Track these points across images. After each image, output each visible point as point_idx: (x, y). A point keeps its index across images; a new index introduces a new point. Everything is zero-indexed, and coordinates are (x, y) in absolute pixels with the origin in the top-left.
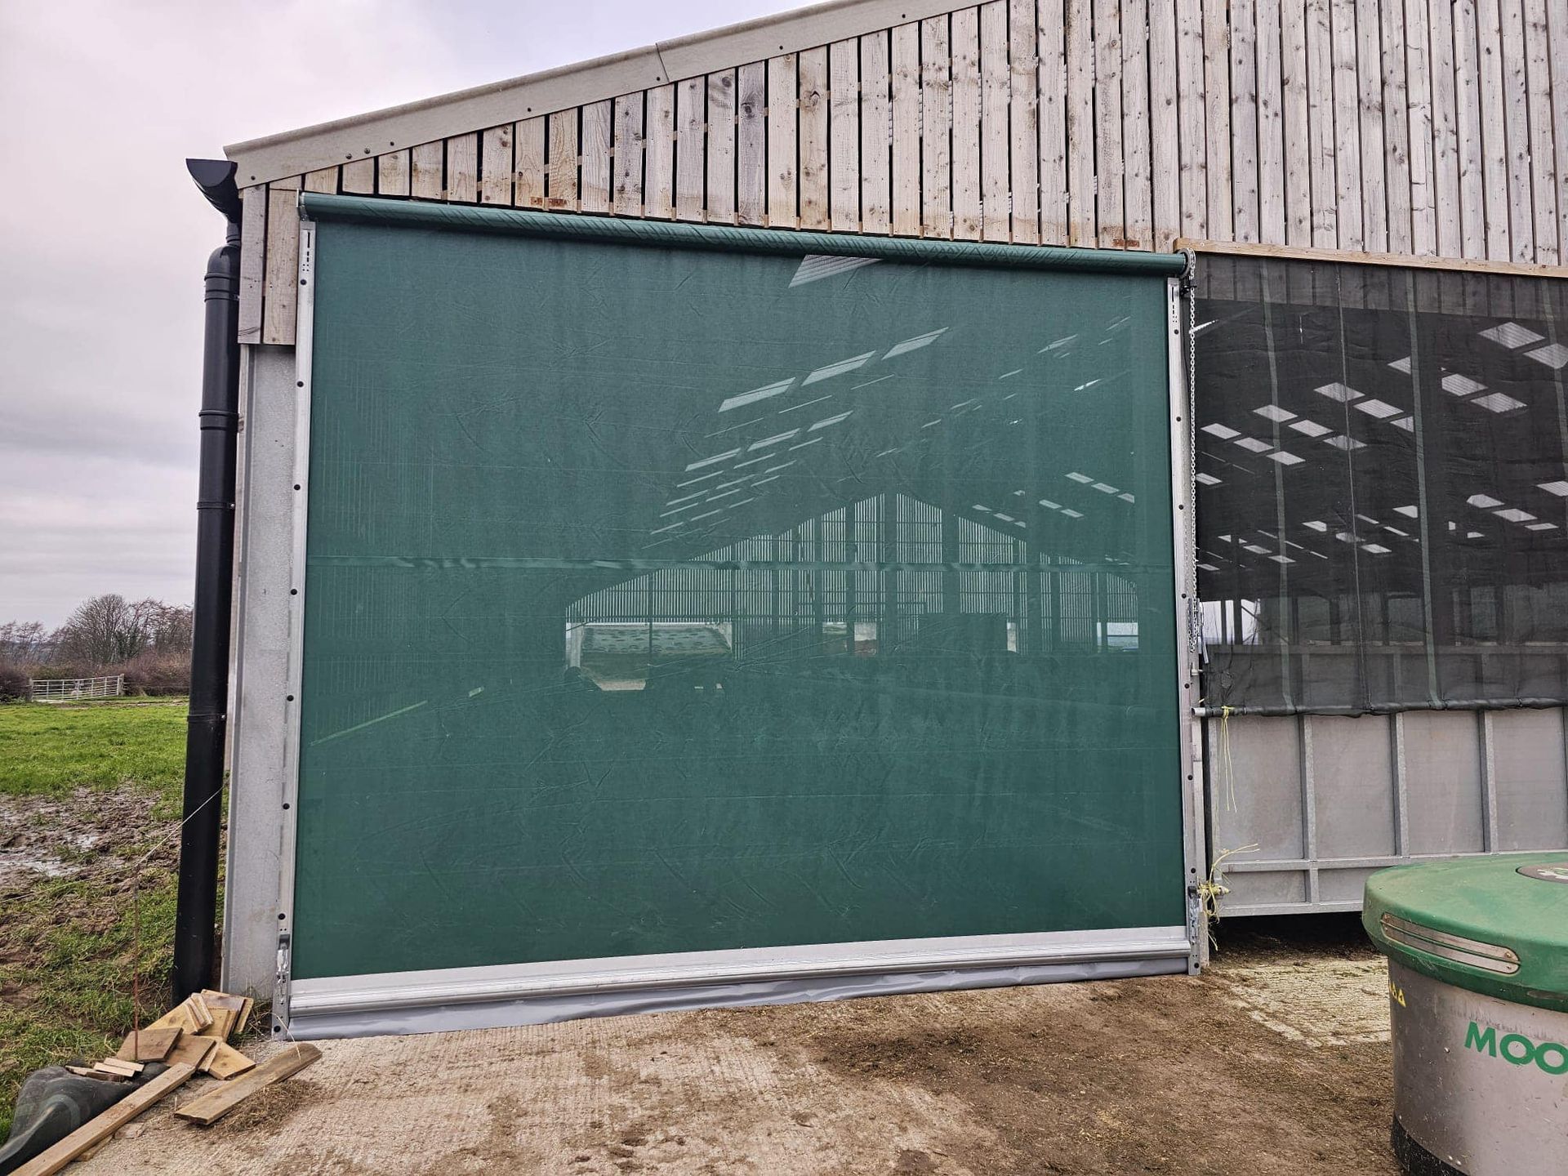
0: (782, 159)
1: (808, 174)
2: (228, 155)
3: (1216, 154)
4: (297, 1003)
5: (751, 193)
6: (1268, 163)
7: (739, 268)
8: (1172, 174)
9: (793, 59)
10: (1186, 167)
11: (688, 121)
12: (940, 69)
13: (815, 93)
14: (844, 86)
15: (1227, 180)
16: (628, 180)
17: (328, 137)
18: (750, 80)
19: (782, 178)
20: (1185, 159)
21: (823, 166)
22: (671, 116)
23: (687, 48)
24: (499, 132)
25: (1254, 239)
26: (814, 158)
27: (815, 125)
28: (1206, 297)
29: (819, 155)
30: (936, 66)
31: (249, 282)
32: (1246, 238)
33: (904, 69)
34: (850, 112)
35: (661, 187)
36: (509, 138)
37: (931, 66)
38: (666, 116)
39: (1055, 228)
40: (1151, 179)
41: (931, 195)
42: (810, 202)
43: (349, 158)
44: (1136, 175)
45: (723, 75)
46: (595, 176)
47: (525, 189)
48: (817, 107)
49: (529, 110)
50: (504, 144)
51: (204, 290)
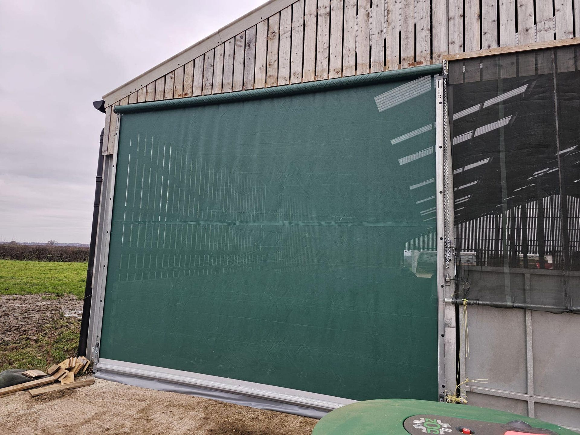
0: (261, 61)
1: (270, 65)
2: (103, 98)
3: (471, 8)
4: (99, 366)
5: (249, 77)
6: (504, 5)
7: (242, 107)
8: (443, 24)
9: (266, 21)
10: (451, 18)
11: (228, 55)
12: (326, 7)
13: (274, 32)
14: (285, 26)
15: (478, 19)
16: (207, 82)
17: (126, 87)
18: (250, 34)
19: (260, 69)
20: (451, 14)
21: (276, 60)
22: (223, 55)
23: (229, 28)
24: (170, 74)
25: (494, 45)
26: (273, 58)
27: (273, 45)
28: (462, 82)
29: (274, 56)
30: (324, 7)
31: (105, 136)
32: (489, 47)
33: (310, 12)
34: (287, 36)
35: (218, 82)
36: (173, 76)
37: (322, 7)
38: (221, 56)
39: (378, 64)
40: (431, 30)
41: (320, 62)
42: (270, 76)
43: (131, 92)
44: (422, 30)
45: (240, 35)
46: (198, 82)
47: (177, 91)
48: (274, 37)
49: (179, 65)
50: (172, 78)
51: (100, 139)
